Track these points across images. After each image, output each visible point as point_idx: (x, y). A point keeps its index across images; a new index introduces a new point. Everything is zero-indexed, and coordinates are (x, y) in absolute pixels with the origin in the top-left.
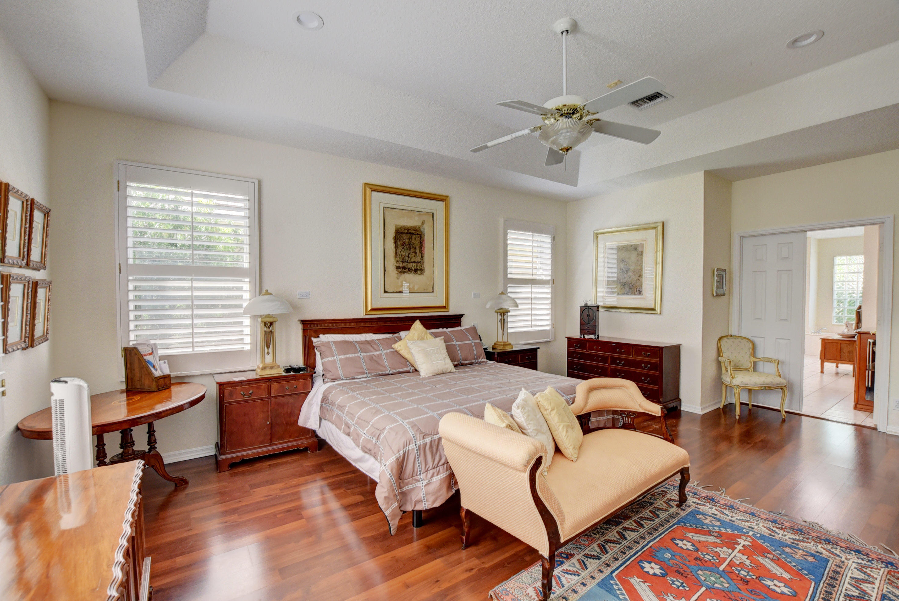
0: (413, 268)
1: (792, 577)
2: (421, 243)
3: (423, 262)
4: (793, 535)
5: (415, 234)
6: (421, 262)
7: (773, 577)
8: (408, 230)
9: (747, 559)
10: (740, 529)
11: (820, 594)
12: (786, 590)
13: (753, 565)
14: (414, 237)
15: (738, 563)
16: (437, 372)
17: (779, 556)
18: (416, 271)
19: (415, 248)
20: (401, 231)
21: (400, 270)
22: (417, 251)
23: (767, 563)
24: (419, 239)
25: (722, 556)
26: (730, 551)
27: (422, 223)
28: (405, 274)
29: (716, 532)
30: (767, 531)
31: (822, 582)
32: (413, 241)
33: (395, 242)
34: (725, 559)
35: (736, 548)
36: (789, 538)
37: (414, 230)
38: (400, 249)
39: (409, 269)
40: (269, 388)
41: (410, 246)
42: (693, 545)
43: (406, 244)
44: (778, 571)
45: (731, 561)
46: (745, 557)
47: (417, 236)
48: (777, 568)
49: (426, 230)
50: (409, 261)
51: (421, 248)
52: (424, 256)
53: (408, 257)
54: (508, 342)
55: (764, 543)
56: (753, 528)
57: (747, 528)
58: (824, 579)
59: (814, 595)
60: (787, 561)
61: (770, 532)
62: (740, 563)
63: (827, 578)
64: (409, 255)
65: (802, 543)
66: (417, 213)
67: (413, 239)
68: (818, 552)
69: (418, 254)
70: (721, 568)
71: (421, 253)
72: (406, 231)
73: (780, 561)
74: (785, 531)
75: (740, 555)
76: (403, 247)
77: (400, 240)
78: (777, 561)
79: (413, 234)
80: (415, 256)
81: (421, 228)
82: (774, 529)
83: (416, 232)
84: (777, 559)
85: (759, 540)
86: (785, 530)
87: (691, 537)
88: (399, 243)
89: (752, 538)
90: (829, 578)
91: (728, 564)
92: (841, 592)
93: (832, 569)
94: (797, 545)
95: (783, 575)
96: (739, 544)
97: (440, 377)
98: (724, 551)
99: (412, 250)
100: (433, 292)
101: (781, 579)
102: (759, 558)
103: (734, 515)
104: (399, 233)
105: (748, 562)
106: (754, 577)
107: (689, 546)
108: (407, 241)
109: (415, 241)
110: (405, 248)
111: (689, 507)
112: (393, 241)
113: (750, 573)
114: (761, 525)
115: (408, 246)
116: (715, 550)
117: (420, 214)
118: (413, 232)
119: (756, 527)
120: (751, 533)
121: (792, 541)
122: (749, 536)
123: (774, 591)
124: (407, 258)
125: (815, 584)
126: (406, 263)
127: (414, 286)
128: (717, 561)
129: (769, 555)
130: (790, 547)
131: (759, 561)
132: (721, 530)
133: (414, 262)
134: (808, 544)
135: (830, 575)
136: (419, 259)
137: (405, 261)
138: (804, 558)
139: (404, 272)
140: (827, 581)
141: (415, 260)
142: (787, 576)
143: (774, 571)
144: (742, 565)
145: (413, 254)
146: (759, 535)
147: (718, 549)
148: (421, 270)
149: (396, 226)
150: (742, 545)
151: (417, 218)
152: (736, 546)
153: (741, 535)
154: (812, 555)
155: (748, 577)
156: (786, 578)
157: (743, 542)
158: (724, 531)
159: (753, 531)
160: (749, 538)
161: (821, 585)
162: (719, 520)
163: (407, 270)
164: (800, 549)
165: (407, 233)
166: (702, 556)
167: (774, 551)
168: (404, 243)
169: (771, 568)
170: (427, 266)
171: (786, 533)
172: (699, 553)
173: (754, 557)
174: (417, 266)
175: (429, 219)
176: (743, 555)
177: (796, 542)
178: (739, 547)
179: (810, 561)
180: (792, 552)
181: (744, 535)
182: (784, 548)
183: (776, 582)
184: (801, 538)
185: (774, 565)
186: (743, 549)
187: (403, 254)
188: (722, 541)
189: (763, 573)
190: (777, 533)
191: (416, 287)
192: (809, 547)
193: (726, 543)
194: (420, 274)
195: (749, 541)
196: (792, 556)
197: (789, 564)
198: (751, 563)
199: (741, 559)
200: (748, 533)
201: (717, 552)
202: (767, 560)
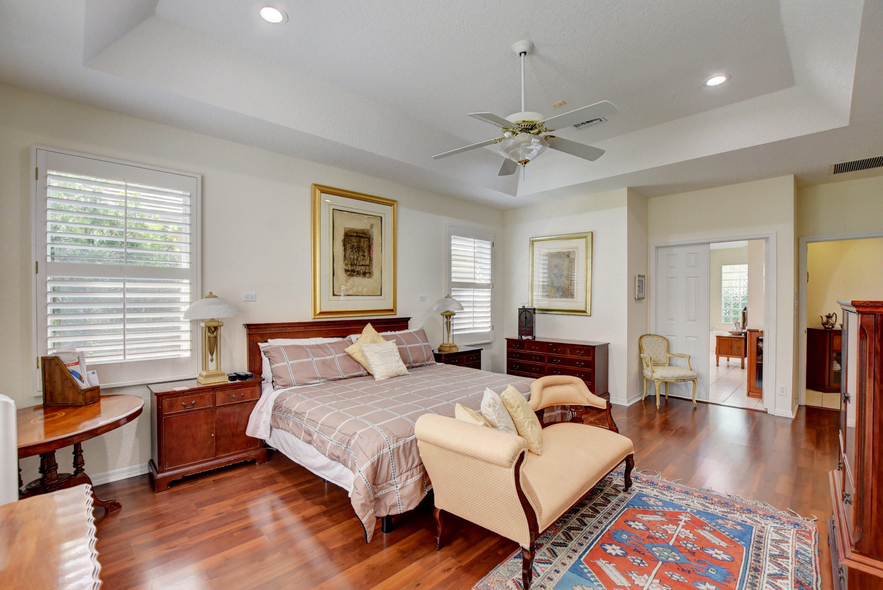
0: (361, 272)
1: (728, 545)
2: (370, 247)
3: (372, 266)
4: (722, 508)
5: (364, 238)
6: (370, 265)
7: (713, 547)
8: (357, 233)
9: (690, 533)
10: (680, 507)
11: (751, 556)
12: (726, 557)
13: (696, 538)
14: (362, 240)
15: (683, 537)
16: (391, 375)
17: (714, 528)
18: (364, 274)
19: (364, 252)
20: (350, 234)
21: (348, 273)
22: (366, 254)
23: (706, 534)
24: (368, 242)
25: (669, 532)
26: (675, 527)
27: (371, 226)
28: (354, 277)
29: (661, 511)
30: (701, 506)
31: (751, 546)
32: (362, 244)
33: (344, 245)
34: (673, 535)
35: (679, 524)
36: (720, 511)
37: (362, 233)
38: (349, 251)
39: (358, 272)
40: (214, 397)
41: (359, 249)
42: (644, 525)
43: (355, 247)
44: (716, 541)
45: (677, 536)
46: (688, 532)
47: (365, 239)
48: (715, 538)
49: (374, 234)
50: (357, 264)
51: (370, 251)
52: (372, 260)
53: (357, 260)
54: (453, 344)
55: (701, 517)
56: (690, 505)
57: (685, 505)
58: (752, 543)
59: (747, 559)
60: (722, 532)
61: (704, 508)
62: (685, 537)
63: (754, 543)
64: (357, 258)
65: (730, 514)
66: (366, 216)
67: (362, 242)
68: (743, 521)
69: (366, 257)
70: (671, 543)
72: (355, 234)
73: (716, 532)
75: (684, 530)
76: (352, 250)
77: (349, 243)
78: (714, 532)
79: (362, 237)
80: (363, 259)
81: (370, 232)
82: (707, 504)
83: (365, 236)
84: (713, 530)
85: (696, 515)
86: (715, 504)
87: (641, 518)
88: (348, 246)
89: (690, 514)
90: (755, 542)
91: (676, 539)
92: (767, 553)
93: (756, 534)
94: (727, 516)
95: (721, 544)
96: (681, 520)
97: (395, 380)
98: (670, 528)
99: (361, 254)
100: (381, 295)
101: (720, 548)
102: (699, 531)
103: (673, 495)
104: (348, 236)
105: (691, 536)
106: (699, 548)
107: (641, 526)
108: (356, 244)
109: (364, 244)
110: (354, 251)
111: (634, 490)
112: (342, 244)
113: (695, 545)
114: (695, 502)
115: (356, 249)
116: (663, 527)
117: (369, 217)
118: (362, 235)
119: (692, 504)
120: (689, 510)
121: (722, 513)
122: (688, 513)
123: (716, 559)
124: (355, 261)
125: (746, 549)
126: (355, 266)
127: (362, 289)
128: (667, 537)
129: (706, 528)
130: (722, 518)
131: (699, 533)
132: (664, 509)
133: (363, 265)
134: (735, 515)
135: (756, 539)
136: (367, 262)
137: (354, 264)
138: (735, 528)
139: (353, 276)
140: (754, 546)
141: (364, 263)
142: (724, 544)
143: (714, 541)
144: (687, 538)
145: (362, 257)
146: (695, 511)
147: (665, 527)
148: (370, 273)
149: (345, 228)
150: (683, 521)
151: (366, 221)
152: (679, 522)
153: (681, 512)
154: (739, 524)
155: (693, 549)
156: (724, 546)
157: (684, 518)
158: (667, 510)
159: (689, 508)
160: (688, 515)
161: (751, 549)
162: (661, 501)
163: (356, 273)
164: (729, 520)
165: (356, 236)
166: (654, 534)
167: (710, 523)
168: (353, 246)
169: (711, 539)
170: (375, 269)
171: (716, 507)
172: (650, 531)
173: (695, 530)
174: (366, 269)
175: (377, 222)
176: (686, 529)
177: (725, 514)
178: (682, 523)
179: (739, 529)
180: (724, 523)
181: (684, 512)
182: (717, 521)
183: (716, 551)
184: (729, 510)
185: (712, 536)
186: (685, 524)
187: (352, 257)
188: (666, 519)
189: (705, 544)
190: (709, 507)
191: (365, 290)
192: (736, 517)
193: (670, 520)
194: (368, 277)
195: (689, 517)
196: (724, 527)
197: (724, 534)
198: (693, 536)
199: (685, 534)
200: (686, 510)
201: (664, 530)
202: (706, 532)
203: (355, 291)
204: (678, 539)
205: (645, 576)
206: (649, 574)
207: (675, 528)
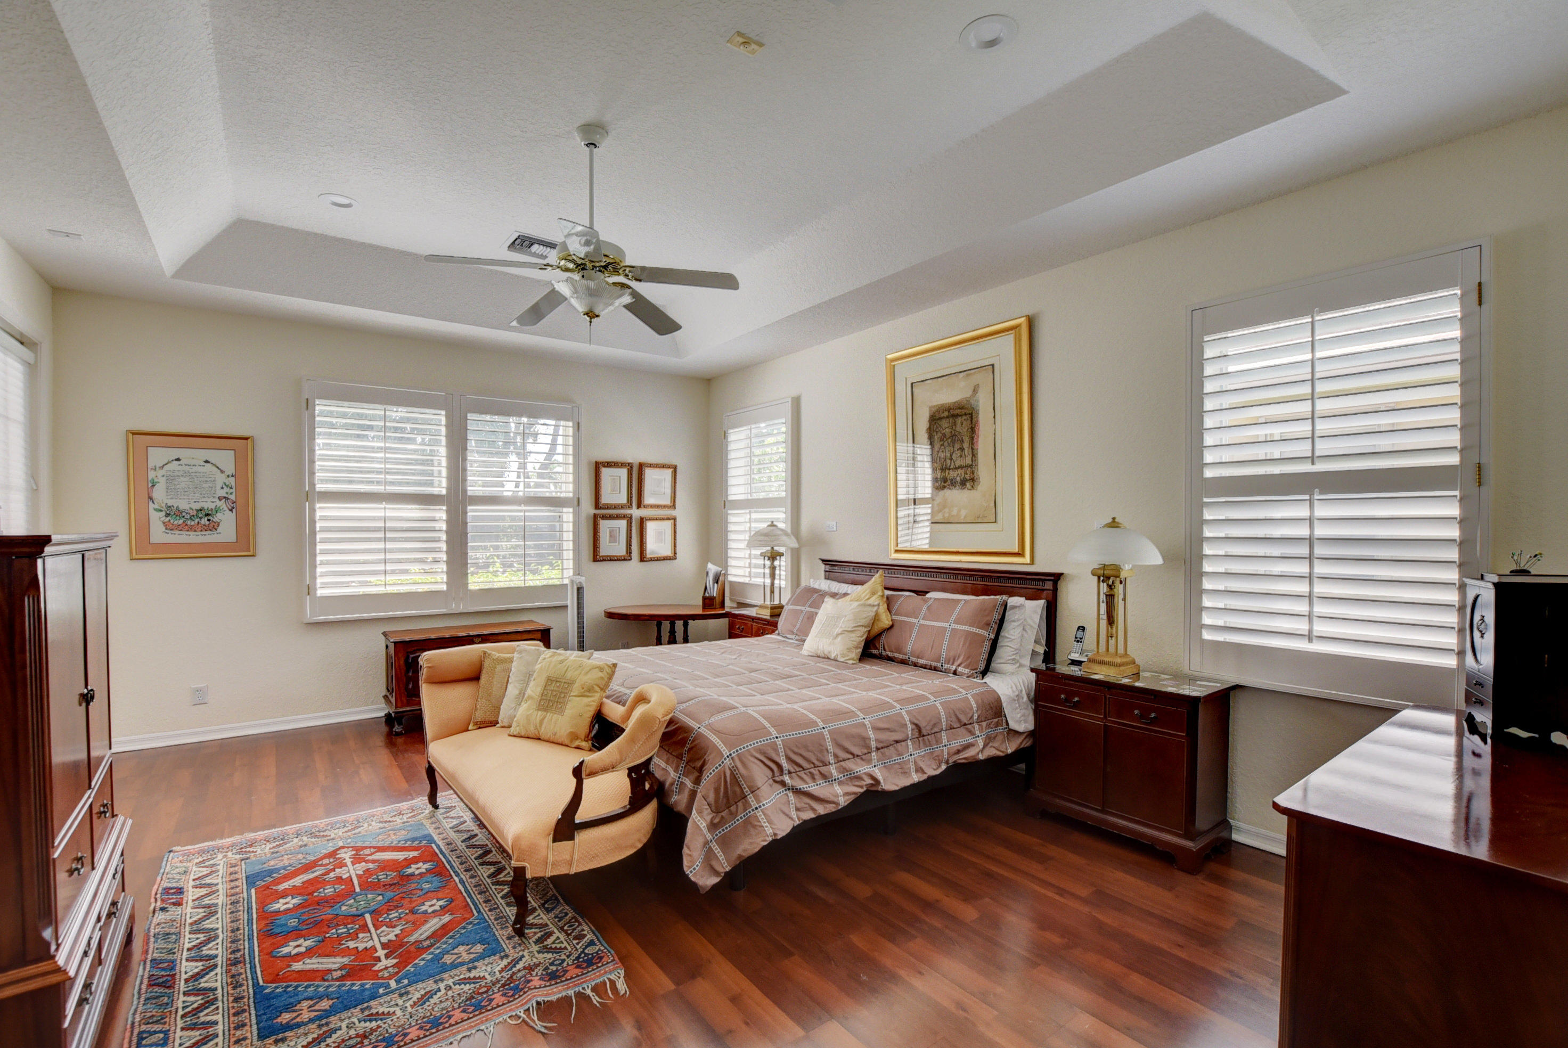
0: (958, 479)
1: (289, 969)
2: (973, 430)
3: (977, 465)
4: (339, 1040)
5: (961, 416)
6: (972, 467)
7: (310, 952)
8: (949, 411)
9: (357, 948)
10: (416, 979)
11: (247, 977)
12: (285, 950)
13: (343, 946)
14: (959, 420)
15: (361, 935)
17: (327, 983)
18: (963, 483)
19: (962, 441)
20: (937, 416)
21: (939, 484)
22: (966, 445)
23: (334, 963)
24: (969, 422)
25: (384, 928)
26: (384, 940)
27: (974, 390)
28: (946, 490)
29: (429, 947)
30: (381, 1010)
31: (252, 996)
32: (958, 428)
33: (931, 438)
34: (376, 929)
35: (383, 949)
36: (340, 1029)
37: (959, 408)
38: (937, 446)
39: (951, 480)
41: (954, 438)
42: (425, 912)
43: (948, 436)
44: (312, 964)
45: (369, 931)
46: (361, 946)
47: (964, 417)
48: (315, 967)
49: (981, 402)
50: (952, 467)
51: (972, 439)
52: (977, 454)
53: (951, 459)
55: (363, 986)
56: (401, 995)
57: (409, 989)
58: (251, 1000)
59: (253, 970)
60: (311, 985)
61: (374, 1011)
62: (358, 937)
63: (249, 1006)
64: (951, 456)
65: (315, 1036)
66: (961, 375)
67: (959, 425)
68: (283, 1040)
69: (966, 451)
70: (368, 918)
71: (972, 449)
72: (946, 414)
73: (320, 978)
74: (357, 1036)
75: (369, 944)
76: (942, 443)
77: (937, 432)
78: (323, 975)
79: (957, 416)
80: (961, 456)
81: (972, 402)
82: (374, 1024)
83: (963, 411)
84: (326, 978)
85: (373, 984)
86: (359, 1039)
87: (442, 917)
88: (936, 438)
89: (383, 978)
90: (246, 1007)
91: (367, 925)
92: (223, 1002)
93: (247, 1028)
94: (320, 1027)
95: (301, 963)
96: (387, 956)
98: (391, 935)
99: (957, 446)
100: (995, 522)
101: (298, 957)
102: (346, 960)
103: (450, 993)
104: (934, 420)
105: (352, 944)
106: (327, 935)
108: (948, 431)
109: (962, 426)
110: (946, 444)
111: (514, 947)
112: (926, 436)
113: (336, 936)
114: (399, 1013)
115: (949, 440)
116: (399, 928)
117: (968, 375)
118: (958, 411)
119: (400, 1002)
120: (393, 984)
121: (332, 1026)
122: (390, 978)
123: (297, 938)
124: (948, 461)
125: (259, 984)
126: (947, 471)
127: (959, 511)
128: (380, 919)
129: (339, 973)
130: (327, 1014)
131: (343, 957)
132: (429, 954)
133: (961, 467)
135: (247, 1014)
136: (969, 461)
137: (946, 468)
138: (294, 1011)
139: (944, 487)
140: (246, 1000)
141: (963, 463)
142: (297, 966)
143: (314, 960)
144: (355, 937)
145: (959, 453)
146: (381, 991)
147: (397, 931)
148: (973, 480)
149: (930, 407)
150: (383, 958)
151: (963, 384)
152: (386, 951)
153: (400, 971)
154: (289, 1027)
155: (334, 930)
156: (296, 964)
157: (386, 963)
158: (424, 956)
159: (396, 990)
160: (386, 975)
161: (251, 991)
162: (454, 966)
163: (949, 482)
164: (311, 1021)
165: (947, 417)
166: (400, 911)
167: (339, 986)
168: (944, 435)
169: (320, 960)
170: (983, 471)
171: (352, 1032)
172: (407, 911)
173: (353, 957)
174: (966, 473)
175: (983, 379)
176: (366, 948)
177: (325, 1029)
178: (381, 953)
179: (284, 1014)
180: (316, 1007)
181: (397, 973)
182: (331, 1002)
183: (302, 949)
184: (323, 1045)
185: (320, 967)
186: (376, 955)
187: (942, 455)
188: (407, 942)
189: (323, 949)
190: (365, 1021)
191: (963, 513)
192: (300, 1040)
193: (402, 946)
194: (970, 487)
195: (382, 970)
196: (311, 999)
197: (306, 983)
198: (348, 947)
199: (362, 942)
200: (398, 982)
201: (394, 927)
202: (336, 966)
203: (947, 515)
204: (364, 928)
205: (361, 872)
206: (359, 877)
207: (381, 938)
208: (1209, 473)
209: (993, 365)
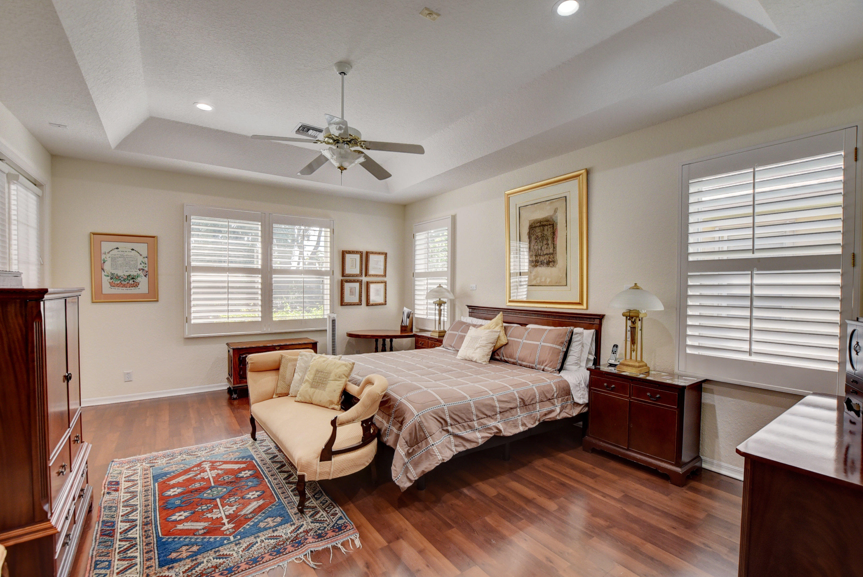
0: (545, 261)
1: (175, 528)
2: (554, 233)
3: (556, 253)
4: (202, 569)
5: (547, 225)
6: (554, 253)
7: (187, 519)
8: (540, 223)
9: (212, 517)
10: (245, 536)
11: (153, 532)
12: (173, 518)
13: (205, 516)
14: (546, 228)
15: (214, 510)
17: (196, 537)
18: (548, 263)
19: (548, 240)
20: (534, 226)
21: (533, 264)
22: (550, 242)
23: (200, 526)
24: (552, 229)
25: (227, 507)
26: (227, 513)
27: (555, 211)
28: (538, 267)
29: (252, 518)
30: (225, 553)
31: (155, 542)
32: (545, 232)
33: (530, 238)
34: (223, 507)
35: (227, 518)
36: (203, 562)
37: (546, 221)
38: (533, 243)
39: (541, 262)
41: (543, 238)
42: (249, 498)
43: (539, 237)
44: (188, 526)
45: (219, 508)
46: (214, 517)
47: (549, 226)
48: (190, 527)
49: (559, 218)
50: (541, 254)
51: (553, 238)
52: (556, 247)
53: (541, 249)
55: (215, 539)
56: (236, 545)
57: (240, 541)
58: (155, 545)
59: (156, 528)
60: (188, 537)
61: (221, 553)
62: (213, 512)
63: (154, 548)
64: (541, 248)
65: (189, 566)
66: (548, 202)
67: (546, 230)
68: (172, 568)
69: (550, 245)
70: (218, 501)
71: (553, 244)
72: (539, 224)
73: (192, 534)
74: (212, 567)
75: (219, 516)
76: (536, 240)
77: (533, 235)
78: (194, 532)
79: (545, 225)
80: (547, 248)
81: (554, 218)
82: (221, 561)
83: (548, 223)
84: (195, 534)
85: (221, 538)
86: (213, 569)
87: (259, 502)
88: (533, 237)
89: (226, 535)
90: (152, 549)
91: (218, 505)
92: (140, 546)
93: (153, 560)
94: (192, 561)
95: (182, 525)
96: (229, 523)
98: (231, 510)
99: (545, 242)
100: (566, 285)
101: (180, 522)
102: (206, 524)
103: (263, 544)
104: (532, 228)
105: (209, 515)
106: (196, 510)
107: (250, 496)
108: (539, 234)
109: (548, 232)
110: (538, 241)
111: (298, 519)
112: (527, 237)
113: (201, 510)
114: (235, 555)
115: (540, 239)
117: (551, 203)
118: (545, 223)
119: (236, 549)
120: (232, 538)
121: (198, 561)
122: (230, 535)
123: (179, 512)
124: (540, 251)
125: (159, 536)
126: (539, 257)
127: (546, 279)
128: (225, 502)
129: (202, 531)
130: (196, 554)
131: (205, 522)
132: (251, 522)
133: (547, 254)
134: (184, 570)
135: (153, 553)
136: (551, 251)
137: (538, 255)
138: (178, 552)
139: (536, 266)
140: (152, 545)
141: (548, 252)
142: (180, 527)
143: (189, 524)
144: (211, 511)
145: (546, 246)
146: (225, 542)
147: (234, 508)
148: (554, 262)
149: (530, 221)
150: (226, 523)
151: (548, 208)
152: (228, 520)
153: (236, 531)
154: (175, 561)
155: (200, 507)
156: (179, 525)
157: (228, 526)
158: (249, 523)
159: (234, 541)
160: (228, 533)
161: (155, 540)
162: (265, 529)
163: (540, 263)
164: (187, 557)
165: (540, 226)
166: (236, 497)
167: (203, 539)
168: (537, 236)
169: (192, 524)
170: (560, 257)
171: (210, 565)
172: (240, 498)
173: (210, 523)
174: (550, 258)
175: (560, 205)
176: (217, 518)
177: (195, 562)
178: (225, 521)
179: (172, 553)
180: (190, 550)
181: (234, 532)
182: (198, 547)
183: (183, 518)
184: (194, 571)
185: (192, 527)
186: (223, 522)
187: (536, 247)
188: (240, 515)
189: (195, 517)
190: (217, 559)
191: (548, 280)
192: (182, 568)
193: (236, 517)
194: (552, 266)
195: (225, 530)
196: (187, 545)
197: (185, 537)
198: (208, 517)
199: (215, 514)
200: (235, 537)
201: (232, 506)
202: (201, 527)
203: (538, 281)
204: (216, 506)
205: (215, 475)
206: (213, 478)
207: (226, 513)
208: (691, 258)
209: (566, 197)
